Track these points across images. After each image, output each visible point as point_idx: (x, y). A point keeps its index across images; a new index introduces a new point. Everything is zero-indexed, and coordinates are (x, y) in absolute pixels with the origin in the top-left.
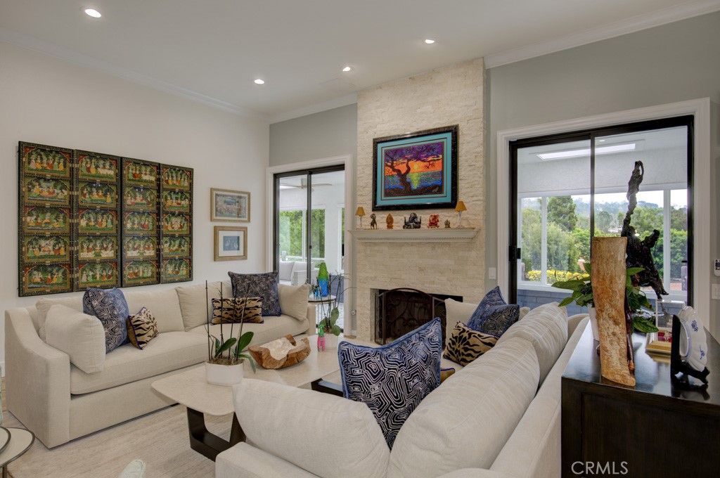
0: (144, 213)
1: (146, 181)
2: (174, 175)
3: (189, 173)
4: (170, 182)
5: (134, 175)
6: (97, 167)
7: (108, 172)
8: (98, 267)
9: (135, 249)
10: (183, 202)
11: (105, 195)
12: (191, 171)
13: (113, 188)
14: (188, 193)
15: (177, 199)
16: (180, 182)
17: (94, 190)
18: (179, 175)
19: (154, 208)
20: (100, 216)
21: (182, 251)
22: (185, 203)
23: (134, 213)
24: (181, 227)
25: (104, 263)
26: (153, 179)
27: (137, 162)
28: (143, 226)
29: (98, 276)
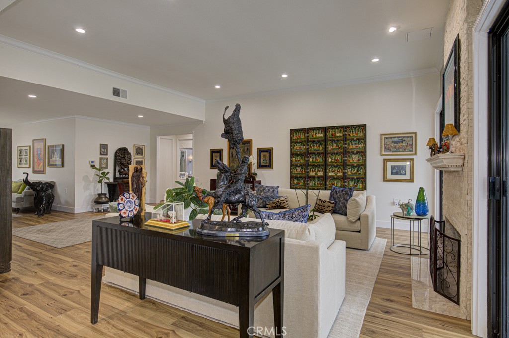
0: (337, 153)
1: (338, 137)
2: (354, 130)
3: (364, 127)
4: (351, 135)
5: (332, 135)
6: (316, 134)
7: (320, 135)
8: (316, 179)
9: (332, 172)
10: (360, 145)
11: (319, 146)
12: (365, 126)
13: (322, 142)
14: (364, 139)
15: (356, 144)
16: (357, 134)
17: (315, 144)
18: (357, 130)
19: (342, 151)
20: (317, 156)
21: (360, 174)
22: (361, 146)
23: (332, 153)
24: (359, 160)
25: (319, 177)
26: (341, 135)
27: (333, 128)
28: (336, 160)
29: (316, 184)
